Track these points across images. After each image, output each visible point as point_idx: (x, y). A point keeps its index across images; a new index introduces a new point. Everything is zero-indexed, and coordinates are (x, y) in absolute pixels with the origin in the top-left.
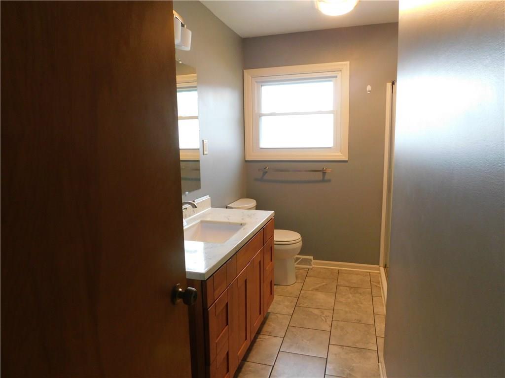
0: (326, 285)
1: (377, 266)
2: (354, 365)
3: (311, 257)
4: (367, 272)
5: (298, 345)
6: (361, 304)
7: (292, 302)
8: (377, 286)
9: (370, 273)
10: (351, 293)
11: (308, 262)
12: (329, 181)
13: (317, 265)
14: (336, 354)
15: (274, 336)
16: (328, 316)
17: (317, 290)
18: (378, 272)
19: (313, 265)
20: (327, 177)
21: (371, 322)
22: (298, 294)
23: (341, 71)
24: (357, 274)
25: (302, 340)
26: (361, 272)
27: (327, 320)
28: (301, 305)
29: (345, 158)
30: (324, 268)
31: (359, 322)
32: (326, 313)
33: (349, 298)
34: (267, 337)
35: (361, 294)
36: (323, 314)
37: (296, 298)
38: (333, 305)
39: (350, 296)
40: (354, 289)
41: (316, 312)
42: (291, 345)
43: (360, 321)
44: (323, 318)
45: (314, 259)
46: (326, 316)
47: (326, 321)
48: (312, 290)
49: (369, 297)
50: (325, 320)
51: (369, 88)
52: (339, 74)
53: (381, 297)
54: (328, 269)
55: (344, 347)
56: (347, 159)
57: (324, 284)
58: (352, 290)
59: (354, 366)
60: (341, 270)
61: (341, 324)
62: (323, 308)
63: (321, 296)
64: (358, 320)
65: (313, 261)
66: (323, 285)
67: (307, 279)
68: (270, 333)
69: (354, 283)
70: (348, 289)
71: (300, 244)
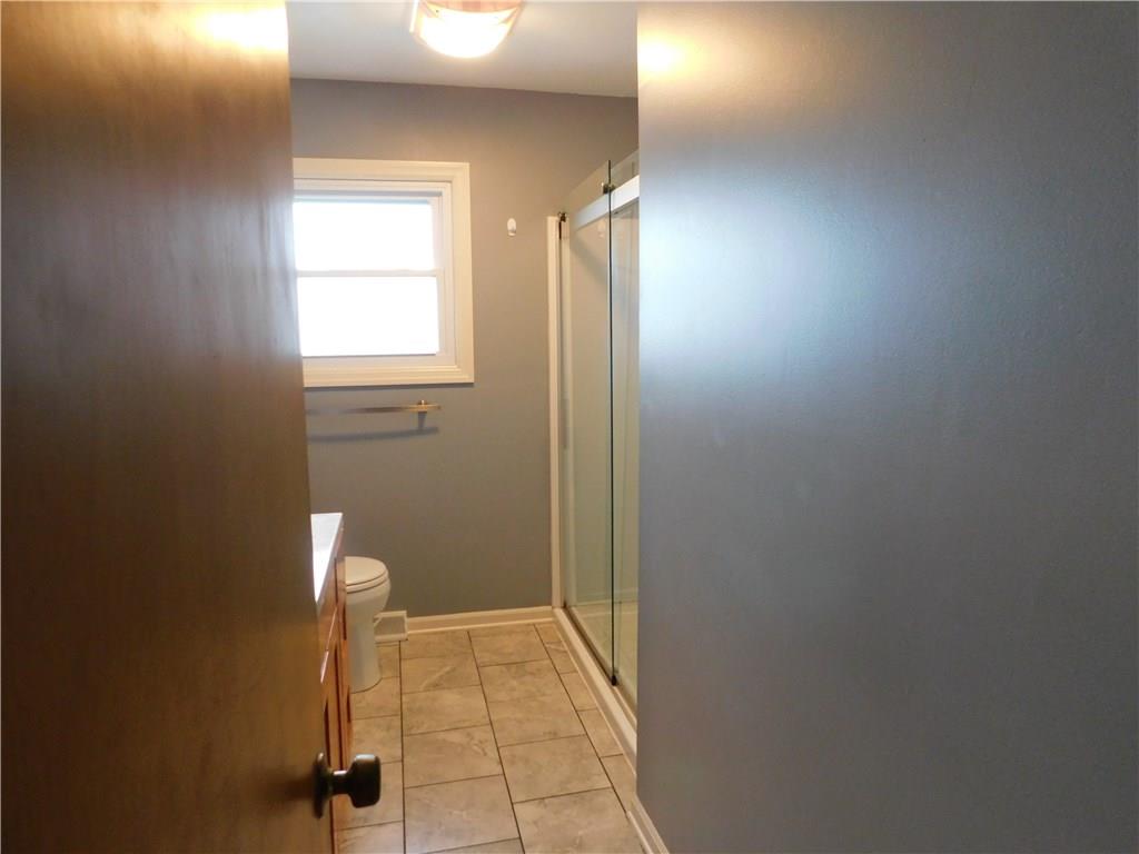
0: (454, 670)
1: (549, 608)
2: (580, 833)
3: (403, 613)
4: (529, 625)
5: (443, 828)
6: (544, 695)
7: (388, 729)
8: (557, 650)
9: (534, 625)
10: (514, 678)
11: (396, 625)
12: (434, 430)
13: (418, 628)
14: (535, 823)
15: (380, 825)
16: (486, 741)
17: (436, 686)
18: (550, 619)
19: (410, 629)
20: (428, 424)
21: (578, 729)
22: (397, 706)
23: (450, 182)
24: (510, 632)
25: (450, 813)
26: (519, 626)
27: (487, 750)
28: (413, 732)
29: (467, 376)
30: (435, 633)
31: (554, 736)
32: (478, 734)
33: (513, 689)
34: (361, 832)
35: (532, 674)
36: (472, 738)
37: (396, 715)
38: (484, 712)
39: (514, 683)
40: (516, 666)
41: (455, 737)
42: (430, 833)
43: (555, 734)
44: (475, 748)
45: (409, 616)
46: (481, 742)
47: (485, 754)
48: (427, 689)
49: (552, 676)
50: (480, 751)
51: (512, 224)
52: (445, 189)
53: (575, 671)
54: (443, 632)
55: (546, 801)
56: (472, 381)
57: (448, 669)
58: (514, 669)
59: (581, 837)
60: (473, 630)
61: (520, 750)
62: (467, 724)
63: (450, 699)
64: (550, 733)
65: (407, 620)
66: (448, 673)
67: (406, 666)
68: (366, 820)
69: (511, 654)
70: (504, 668)
71: (386, 587)
